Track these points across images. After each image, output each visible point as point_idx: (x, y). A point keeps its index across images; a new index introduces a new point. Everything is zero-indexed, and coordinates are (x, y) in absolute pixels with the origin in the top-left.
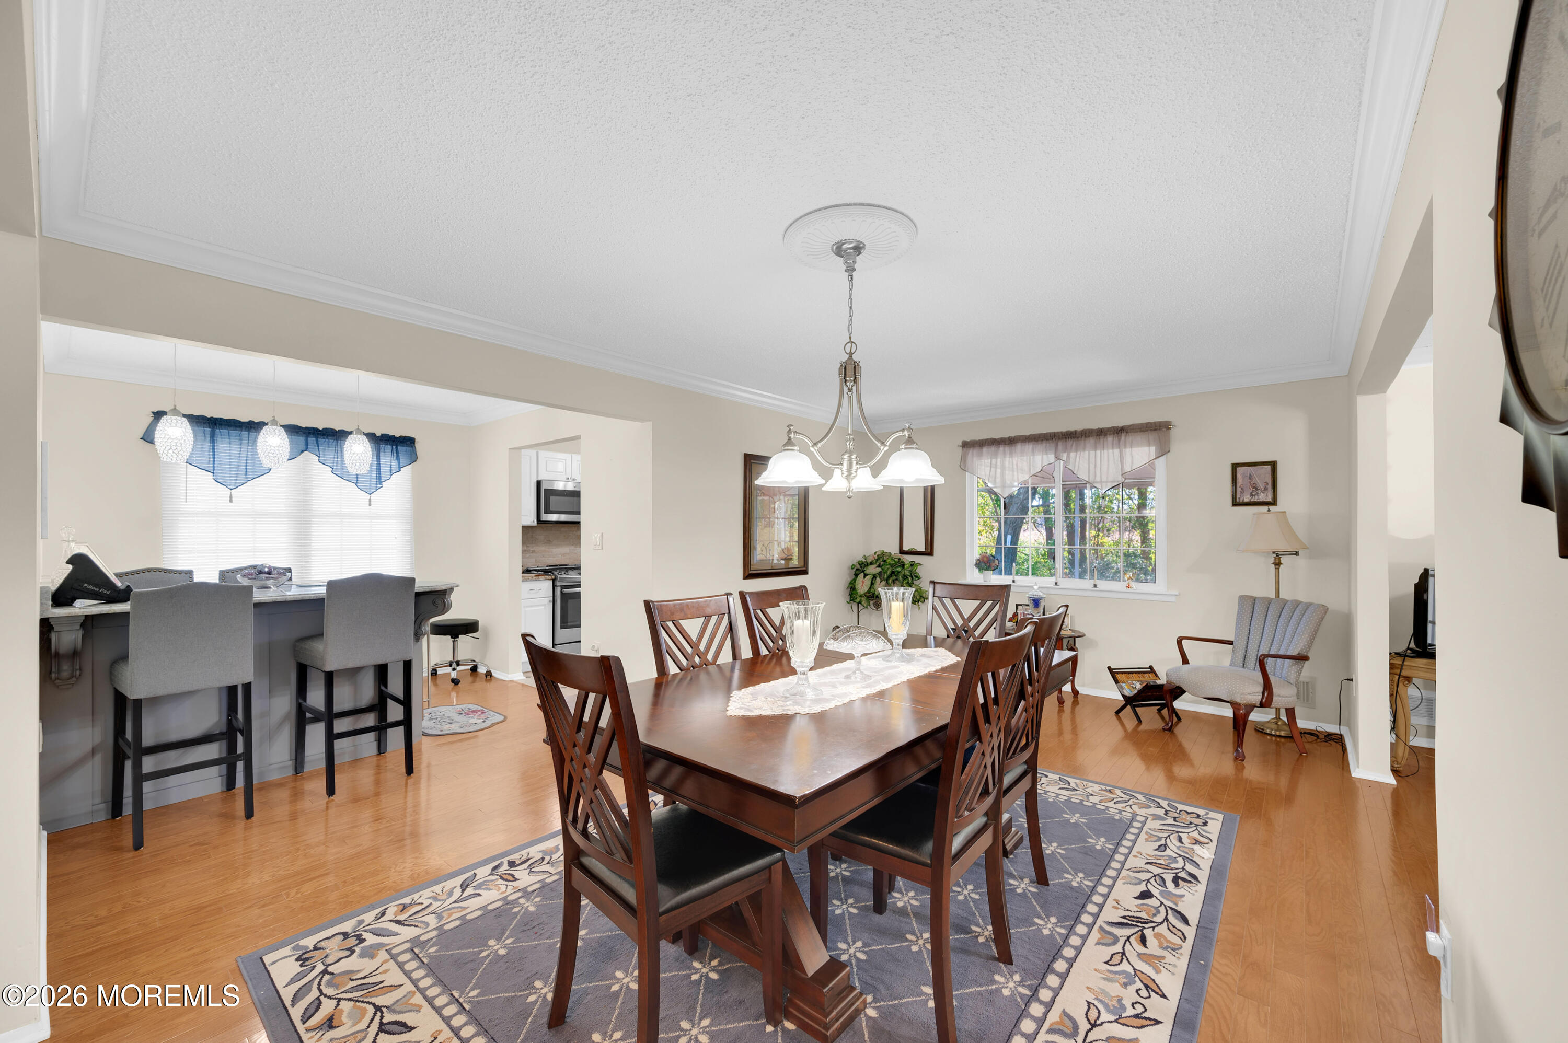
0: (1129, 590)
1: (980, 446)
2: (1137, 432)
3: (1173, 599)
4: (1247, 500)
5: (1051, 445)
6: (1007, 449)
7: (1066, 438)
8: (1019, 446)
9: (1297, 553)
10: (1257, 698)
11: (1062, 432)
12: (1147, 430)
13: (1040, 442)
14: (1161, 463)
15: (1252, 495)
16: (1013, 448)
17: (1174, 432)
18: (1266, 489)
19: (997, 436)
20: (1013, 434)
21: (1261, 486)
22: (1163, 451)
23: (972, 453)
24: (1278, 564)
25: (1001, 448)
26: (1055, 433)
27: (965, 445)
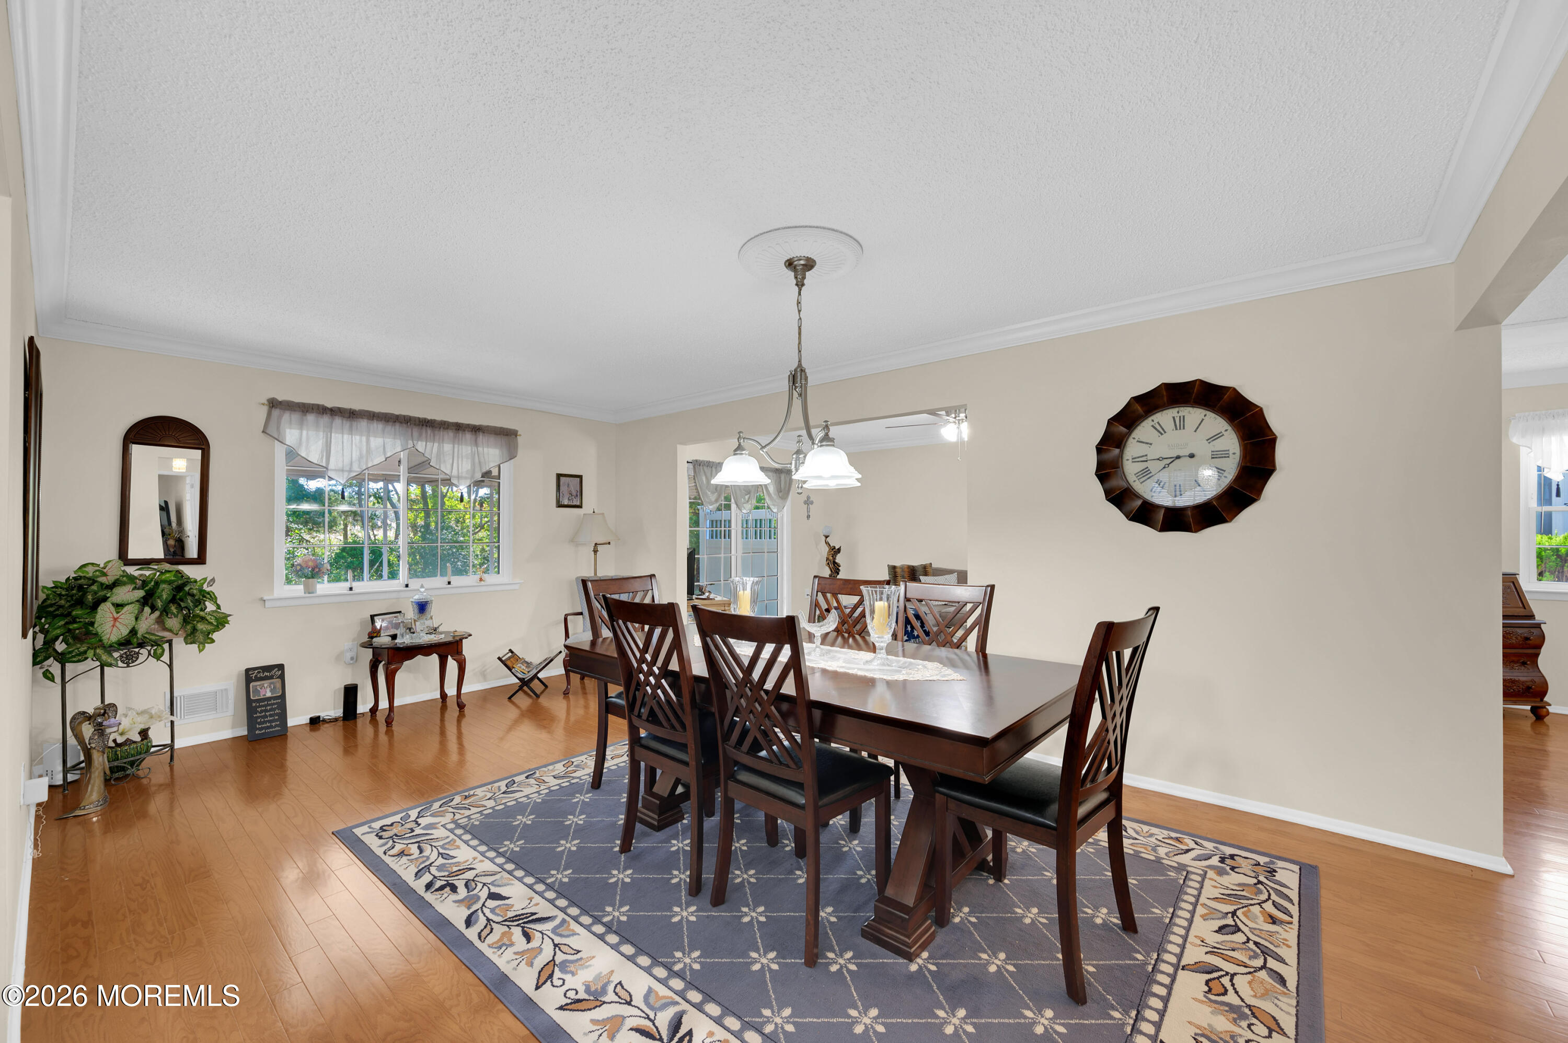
0: (482, 583)
1: (303, 412)
2: (491, 434)
3: (516, 587)
4: (566, 503)
5: (405, 429)
6: (347, 424)
7: (423, 425)
9: (609, 543)
11: (419, 418)
12: (500, 434)
13: (391, 423)
14: (507, 466)
15: (569, 500)
16: (354, 424)
17: (521, 441)
18: (577, 496)
20: (356, 406)
21: (574, 493)
22: (512, 455)
23: (289, 418)
24: (595, 551)
26: (410, 417)
27: (273, 404)
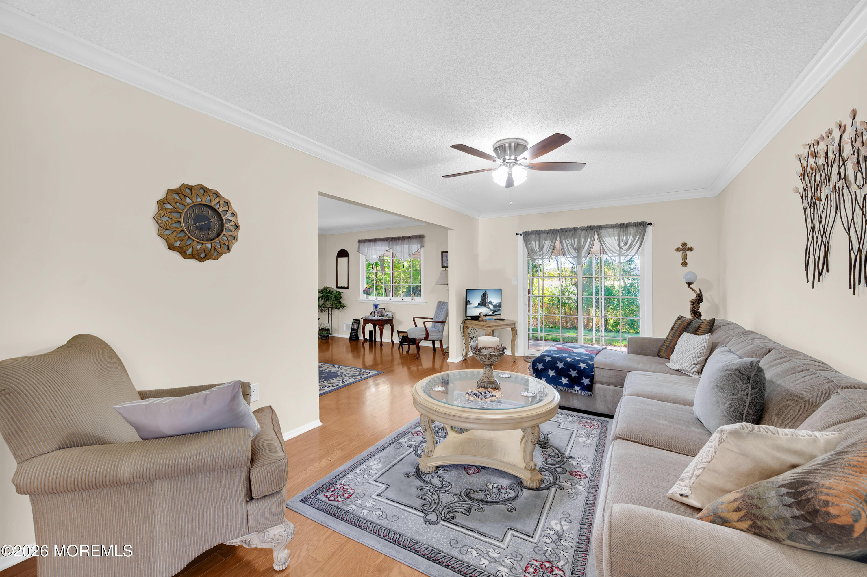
0: (413, 301)
1: (364, 242)
2: (414, 238)
3: (425, 304)
4: (443, 266)
5: (387, 243)
7: (392, 240)
8: (377, 243)
10: (423, 337)
11: (391, 237)
12: (417, 238)
13: (384, 241)
14: (422, 250)
15: (447, 264)
17: (426, 239)
19: (370, 238)
22: (422, 246)
23: (362, 245)
25: (372, 243)
26: (389, 238)
27: (360, 241)
